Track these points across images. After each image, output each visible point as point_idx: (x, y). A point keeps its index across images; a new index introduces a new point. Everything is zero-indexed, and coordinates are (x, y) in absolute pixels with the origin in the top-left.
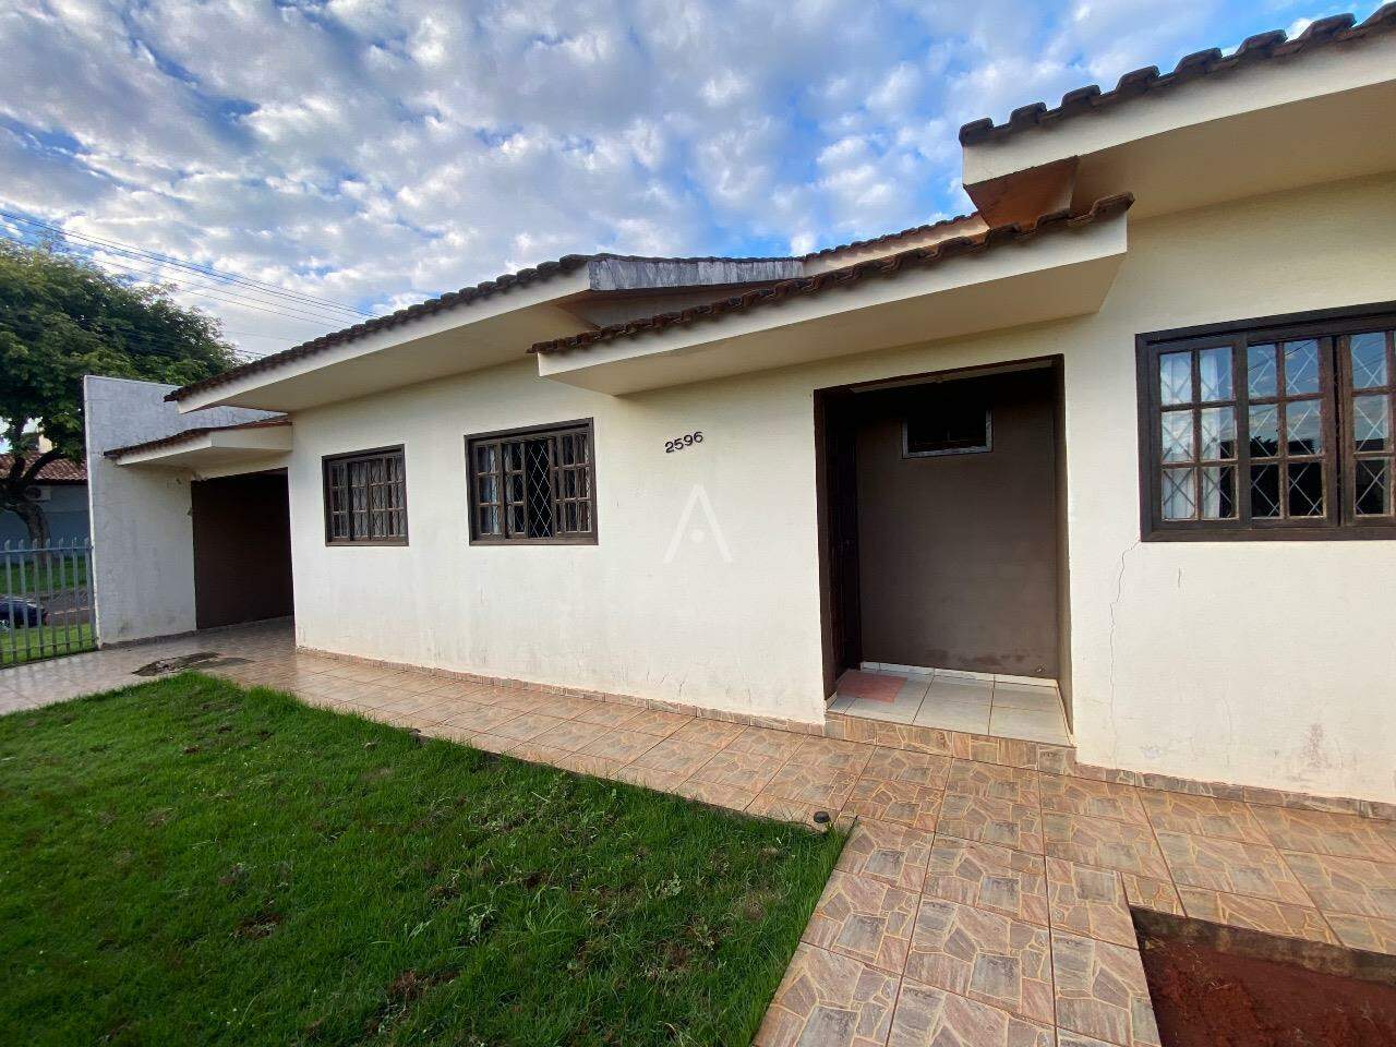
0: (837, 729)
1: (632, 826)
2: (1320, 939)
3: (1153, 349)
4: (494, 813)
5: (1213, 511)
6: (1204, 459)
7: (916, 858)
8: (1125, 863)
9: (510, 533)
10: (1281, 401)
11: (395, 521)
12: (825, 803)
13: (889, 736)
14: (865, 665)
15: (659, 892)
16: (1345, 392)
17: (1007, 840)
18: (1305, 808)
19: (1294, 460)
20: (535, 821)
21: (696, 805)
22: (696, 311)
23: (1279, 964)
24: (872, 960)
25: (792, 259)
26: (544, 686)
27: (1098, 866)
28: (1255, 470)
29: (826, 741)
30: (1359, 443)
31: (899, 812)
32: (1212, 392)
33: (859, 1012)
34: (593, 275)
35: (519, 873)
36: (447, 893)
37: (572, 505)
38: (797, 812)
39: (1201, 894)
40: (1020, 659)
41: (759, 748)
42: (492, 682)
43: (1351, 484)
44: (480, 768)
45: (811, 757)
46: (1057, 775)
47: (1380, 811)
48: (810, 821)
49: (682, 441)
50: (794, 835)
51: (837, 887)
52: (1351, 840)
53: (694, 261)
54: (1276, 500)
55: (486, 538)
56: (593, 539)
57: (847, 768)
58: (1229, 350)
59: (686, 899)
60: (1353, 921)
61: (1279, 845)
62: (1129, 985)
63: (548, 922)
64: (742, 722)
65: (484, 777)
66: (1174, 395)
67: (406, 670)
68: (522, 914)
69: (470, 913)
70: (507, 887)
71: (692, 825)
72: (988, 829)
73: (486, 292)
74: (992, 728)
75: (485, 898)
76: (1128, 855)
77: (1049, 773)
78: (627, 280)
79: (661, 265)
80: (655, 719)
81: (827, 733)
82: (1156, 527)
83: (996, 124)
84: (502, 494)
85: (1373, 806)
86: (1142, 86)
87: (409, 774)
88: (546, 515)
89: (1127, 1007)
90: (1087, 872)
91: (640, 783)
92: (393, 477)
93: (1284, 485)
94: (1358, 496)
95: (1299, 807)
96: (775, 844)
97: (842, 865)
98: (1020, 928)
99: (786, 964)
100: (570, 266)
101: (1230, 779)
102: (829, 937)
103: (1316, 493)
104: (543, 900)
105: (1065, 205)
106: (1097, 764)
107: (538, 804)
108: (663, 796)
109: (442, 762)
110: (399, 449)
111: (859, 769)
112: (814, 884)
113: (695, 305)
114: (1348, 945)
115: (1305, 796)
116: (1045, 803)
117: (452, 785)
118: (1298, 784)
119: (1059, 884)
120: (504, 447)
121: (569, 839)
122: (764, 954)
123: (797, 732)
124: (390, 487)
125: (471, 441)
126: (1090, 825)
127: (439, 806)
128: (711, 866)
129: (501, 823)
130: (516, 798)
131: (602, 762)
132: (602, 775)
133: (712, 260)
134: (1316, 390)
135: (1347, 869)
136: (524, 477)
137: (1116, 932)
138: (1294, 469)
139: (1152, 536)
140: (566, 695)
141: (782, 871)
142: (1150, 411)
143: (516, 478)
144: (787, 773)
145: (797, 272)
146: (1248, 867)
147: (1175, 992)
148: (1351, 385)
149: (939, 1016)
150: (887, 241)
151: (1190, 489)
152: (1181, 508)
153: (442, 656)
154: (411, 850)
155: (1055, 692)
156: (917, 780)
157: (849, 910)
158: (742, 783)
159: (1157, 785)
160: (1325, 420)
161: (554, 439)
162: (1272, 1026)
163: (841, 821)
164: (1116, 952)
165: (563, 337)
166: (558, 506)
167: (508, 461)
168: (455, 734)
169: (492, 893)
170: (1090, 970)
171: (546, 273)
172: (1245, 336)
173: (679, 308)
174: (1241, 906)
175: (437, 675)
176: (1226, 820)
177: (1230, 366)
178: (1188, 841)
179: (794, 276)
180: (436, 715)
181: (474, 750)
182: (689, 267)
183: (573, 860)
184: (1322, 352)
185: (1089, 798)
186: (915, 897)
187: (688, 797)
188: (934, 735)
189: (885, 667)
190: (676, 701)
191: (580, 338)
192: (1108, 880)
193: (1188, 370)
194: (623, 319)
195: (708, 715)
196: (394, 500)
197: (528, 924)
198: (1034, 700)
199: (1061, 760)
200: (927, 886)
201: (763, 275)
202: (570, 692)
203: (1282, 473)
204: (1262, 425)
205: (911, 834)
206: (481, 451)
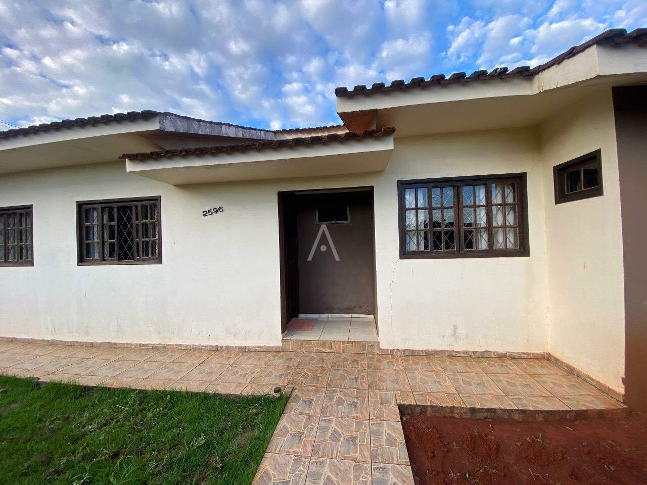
0: (287, 347)
1: (179, 413)
2: (460, 406)
3: (404, 186)
4: (90, 421)
5: (422, 248)
6: (419, 229)
7: (318, 401)
8: (397, 387)
9: (106, 258)
10: (442, 208)
11: (24, 251)
12: (280, 383)
13: (309, 347)
14: (301, 316)
15: (192, 446)
16: (461, 206)
17: (355, 385)
18: (453, 356)
19: (447, 230)
20: (118, 421)
21: (215, 396)
22: (218, 148)
23: (447, 417)
24: (298, 453)
25: (269, 131)
26: (127, 344)
27: (387, 390)
28: (435, 233)
29: (282, 353)
30: (465, 224)
31: (312, 380)
32: (422, 204)
33: (291, 480)
34: (161, 122)
35: (106, 452)
36: (58, 472)
37: (147, 242)
38: (266, 390)
39: (422, 395)
40: (360, 307)
41: (250, 361)
42: (92, 345)
43: (463, 238)
44: (81, 396)
45: (275, 362)
46: (373, 354)
47: (476, 354)
48: (273, 393)
49: (212, 211)
50: (265, 401)
51: (284, 422)
52: (468, 366)
53: (220, 124)
54: (441, 244)
55: (89, 261)
56: (159, 261)
57: (291, 365)
58: (427, 189)
59: (208, 445)
60: (469, 397)
61: (445, 371)
62: (397, 437)
63: (124, 476)
64: (242, 350)
65: (84, 401)
66: (410, 204)
67: (32, 343)
68: (108, 475)
69: (73, 481)
70: (98, 461)
71: (212, 406)
72: (347, 382)
73: (93, 122)
74: (350, 338)
75: (84, 470)
76: (398, 383)
77: (370, 354)
78: (182, 128)
79: (201, 123)
80: (194, 355)
81: (282, 349)
82: (405, 254)
83: (349, 90)
84: (101, 235)
85: (474, 352)
86: (399, 87)
87: (31, 405)
88: (130, 248)
89: (397, 447)
90: (383, 393)
91: (184, 389)
92: (24, 224)
93: (443, 239)
94: (465, 242)
95: (451, 356)
96: (255, 407)
97: (287, 411)
98: (359, 422)
99: (258, 466)
100: (147, 116)
101: (430, 348)
102: (279, 447)
103: (453, 242)
104: (121, 464)
105: (374, 128)
106: (387, 348)
107: (120, 411)
108: (197, 394)
109: (55, 396)
110: (29, 208)
111: (296, 364)
112: (272, 423)
113: (218, 145)
114: (468, 406)
115: (453, 351)
116: (369, 367)
117: (61, 409)
118: (451, 347)
119: (373, 400)
120: (103, 209)
121: (140, 427)
122: (247, 464)
123: (269, 351)
124: (21, 231)
125: (80, 205)
126: (385, 373)
127: (52, 422)
128: (222, 425)
129: (95, 426)
130: (105, 410)
131: (161, 382)
132: (162, 389)
133: (229, 125)
134: (452, 205)
135: (466, 377)
136: (116, 226)
137: (393, 416)
138: (446, 233)
139: (403, 256)
140: (141, 348)
141: (259, 419)
142: (402, 210)
143: (111, 227)
144: (262, 372)
145: (271, 137)
146: (436, 381)
147: (413, 436)
148: (463, 204)
149: (326, 471)
150: (310, 130)
151: (415, 239)
152: (412, 247)
153: (57, 332)
154: (32, 451)
155: (373, 320)
156: (320, 365)
157: (288, 431)
158: (240, 381)
159: (407, 353)
160: (455, 216)
161: (136, 206)
162: (446, 443)
163: (287, 391)
164: (393, 424)
165: (142, 152)
166: (138, 243)
167: (106, 217)
168: (64, 378)
169: (88, 467)
170: (384, 434)
171: (132, 117)
172: (431, 184)
173: (209, 145)
174: (434, 397)
175: (53, 344)
176: (429, 364)
177: (427, 195)
178: (417, 374)
179: (270, 139)
180: (51, 368)
181: (78, 386)
182: (217, 126)
183: (141, 438)
184: (454, 192)
185: (384, 362)
186: (317, 419)
187: (211, 392)
188: (328, 344)
189: (309, 315)
190: (206, 344)
191: (152, 154)
192: (391, 395)
193: (414, 195)
194: (179, 147)
195: (223, 349)
196: (24, 238)
197: (112, 480)
198: (365, 324)
199: (374, 348)
200: (323, 412)
201: (255, 136)
202: (144, 345)
203: (443, 234)
204: (437, 216)
205: (317, 390)
206: (87, 211)
